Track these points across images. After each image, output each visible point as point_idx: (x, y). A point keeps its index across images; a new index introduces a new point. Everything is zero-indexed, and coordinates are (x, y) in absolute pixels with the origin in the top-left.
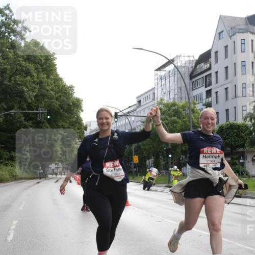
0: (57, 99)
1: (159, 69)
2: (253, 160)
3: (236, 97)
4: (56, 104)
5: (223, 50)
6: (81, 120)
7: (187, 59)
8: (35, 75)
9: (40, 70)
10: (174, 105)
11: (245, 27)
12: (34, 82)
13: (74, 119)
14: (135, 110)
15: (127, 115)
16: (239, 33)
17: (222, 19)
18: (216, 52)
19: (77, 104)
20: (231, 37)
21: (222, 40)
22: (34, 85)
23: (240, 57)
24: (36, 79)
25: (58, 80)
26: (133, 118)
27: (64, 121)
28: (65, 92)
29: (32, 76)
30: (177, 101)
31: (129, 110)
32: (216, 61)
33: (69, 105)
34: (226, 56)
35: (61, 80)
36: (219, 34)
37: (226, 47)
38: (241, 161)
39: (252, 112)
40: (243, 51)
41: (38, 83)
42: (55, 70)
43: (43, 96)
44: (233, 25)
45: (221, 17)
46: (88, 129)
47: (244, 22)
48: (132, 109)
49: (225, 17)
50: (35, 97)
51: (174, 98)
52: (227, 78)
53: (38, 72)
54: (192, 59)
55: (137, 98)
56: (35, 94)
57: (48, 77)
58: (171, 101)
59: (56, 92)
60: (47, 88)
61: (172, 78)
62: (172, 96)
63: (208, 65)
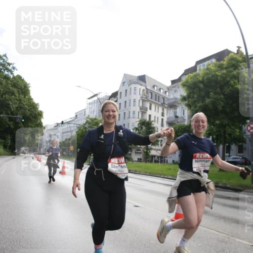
0: (29, 110)
1: (89, 98)
2: (136, 152)
3: (129, 118)
4: (28, 113)
5: (125, 92)
6: (42, 124)
7: (105, 95)
8: (17, 95)
9: (21, 92)
10: (95, 119)
11: (136, 81)
12: (16, 99)
13: (38, 123)
14: (74, 120)
15: (68, 123)
16: (134, 83)
17: (125, 75)
18: (121, 93)
19: (40, 114)
20: (129, 85)
21: (124, 87)
22: (16, 101)
23: (133, 97)
24: (17, 98)
25: (30, 99)
26: (72, 125)
27: (32, 123)
28: (34, 106)
29: (15, 96)
30: (97, 117)
31: (70, 120)
32: (121, 98)
33: (35, 114)
34: (126, 95)
35: (32, 99)
36: (123, 83)
37: (126, 90)
38: (130, 153)
39: (137, 127)
40: (135, 94)
41: (18, 100)
42: (29, 93)
43: (21, 108)
44: (130, 79)
45: (125, 74)
46: (46, 129)
47: (136, 78)
48: (72, 119)
49: (127, 75)
50: (16, 108)
51: (96, 116)
52: (125, 107)
53: (19, 94)
54: (107, 95)
55: (76, 113)
56: (16, 106)
57: (25, 97)
58: (94, 117)
59: (29, 106)
60: (24, 103)
61: (96, 104)
62: (95, 114)
63: (116, 99)
